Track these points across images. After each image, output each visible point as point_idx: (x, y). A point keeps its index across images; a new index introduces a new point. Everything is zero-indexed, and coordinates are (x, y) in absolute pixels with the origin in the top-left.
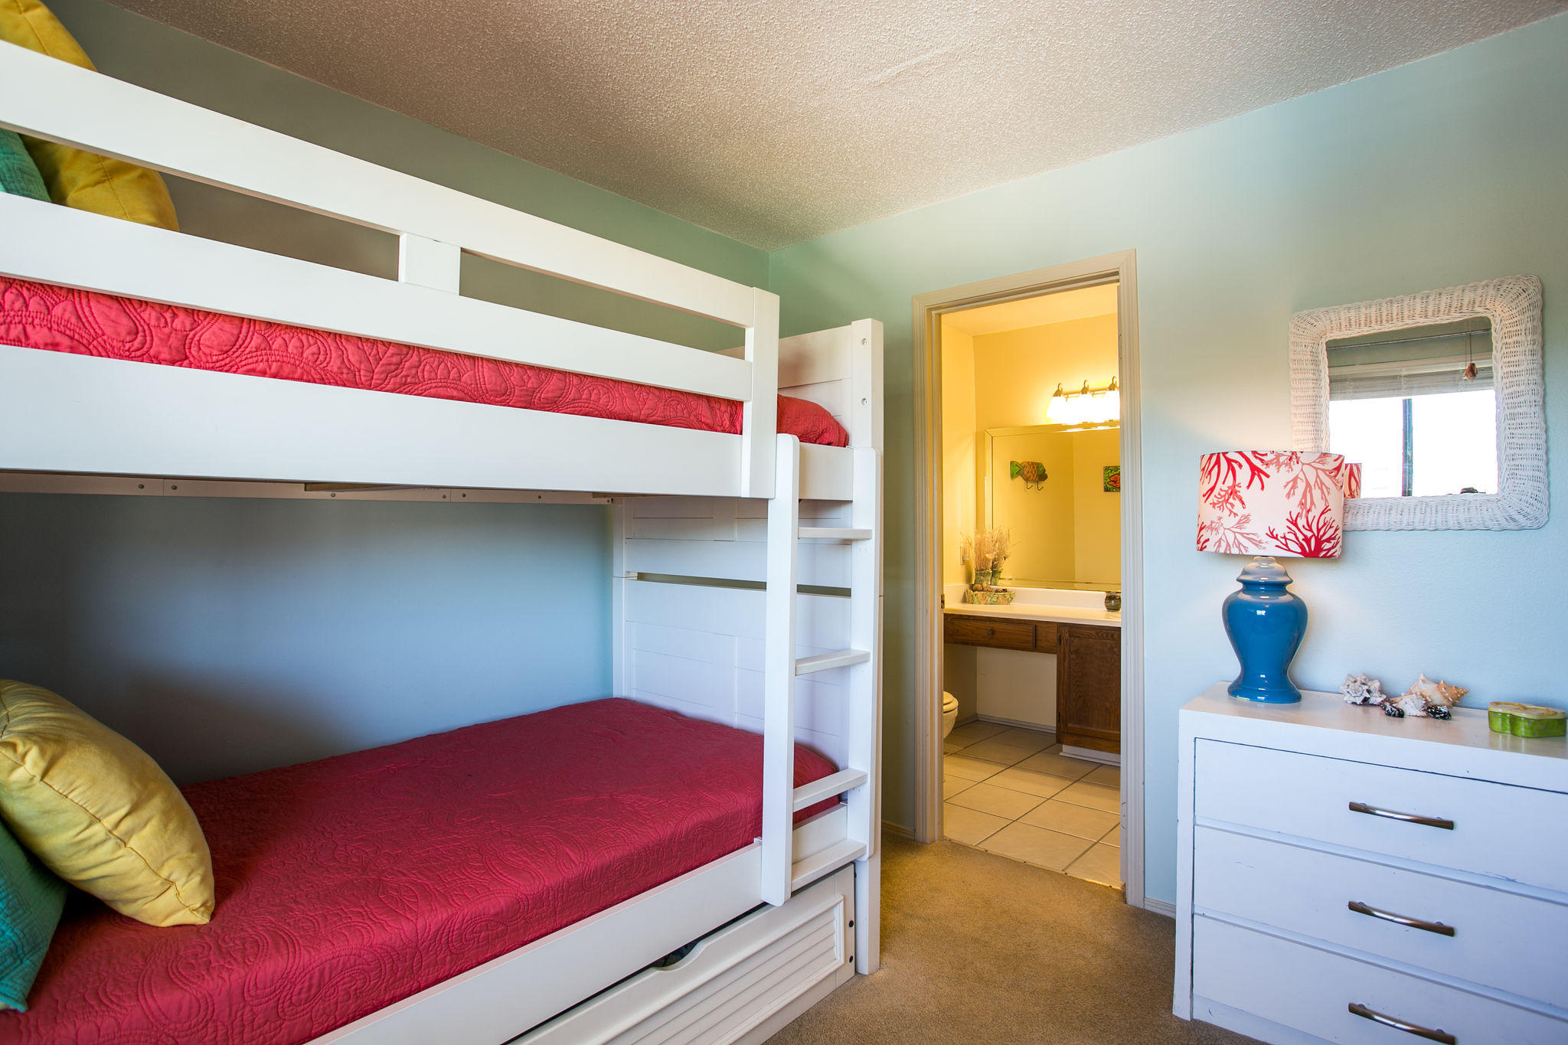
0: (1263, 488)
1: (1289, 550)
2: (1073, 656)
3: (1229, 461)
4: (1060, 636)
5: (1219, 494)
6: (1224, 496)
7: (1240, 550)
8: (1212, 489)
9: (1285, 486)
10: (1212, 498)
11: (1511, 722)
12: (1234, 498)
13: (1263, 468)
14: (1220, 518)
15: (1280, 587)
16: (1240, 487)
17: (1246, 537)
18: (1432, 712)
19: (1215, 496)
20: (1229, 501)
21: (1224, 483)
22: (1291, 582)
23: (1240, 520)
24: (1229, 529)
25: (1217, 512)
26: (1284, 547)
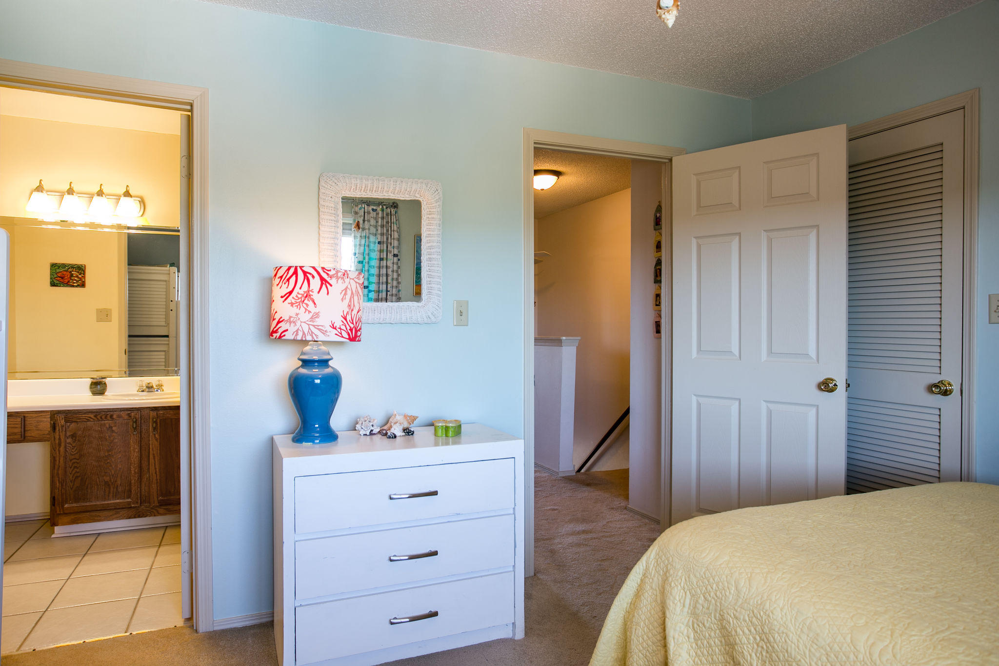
0: (328, 293)
1: (343, 337)
2: (69, 440)
3: (305, 273)
4: (54, 424)
5: (297, 296)
6: (301, 298)
7: (313, 337)
8: (291, 293)
9: (341, 293)
10: (290, 299)
11: (445, 430)
12: (308, 300)
13: (328, 279)
14: (297, 314)
15: (324, 363)
16: (313, 292)
17: (316, 328)
18: (407, 432)
19: (293, 298)
20: (305, 302)
21: (300, 288)
22: (331, 359)
23: (313, 316)
24: (305, 322)
25: (295, 310)
26: (340, 335)
